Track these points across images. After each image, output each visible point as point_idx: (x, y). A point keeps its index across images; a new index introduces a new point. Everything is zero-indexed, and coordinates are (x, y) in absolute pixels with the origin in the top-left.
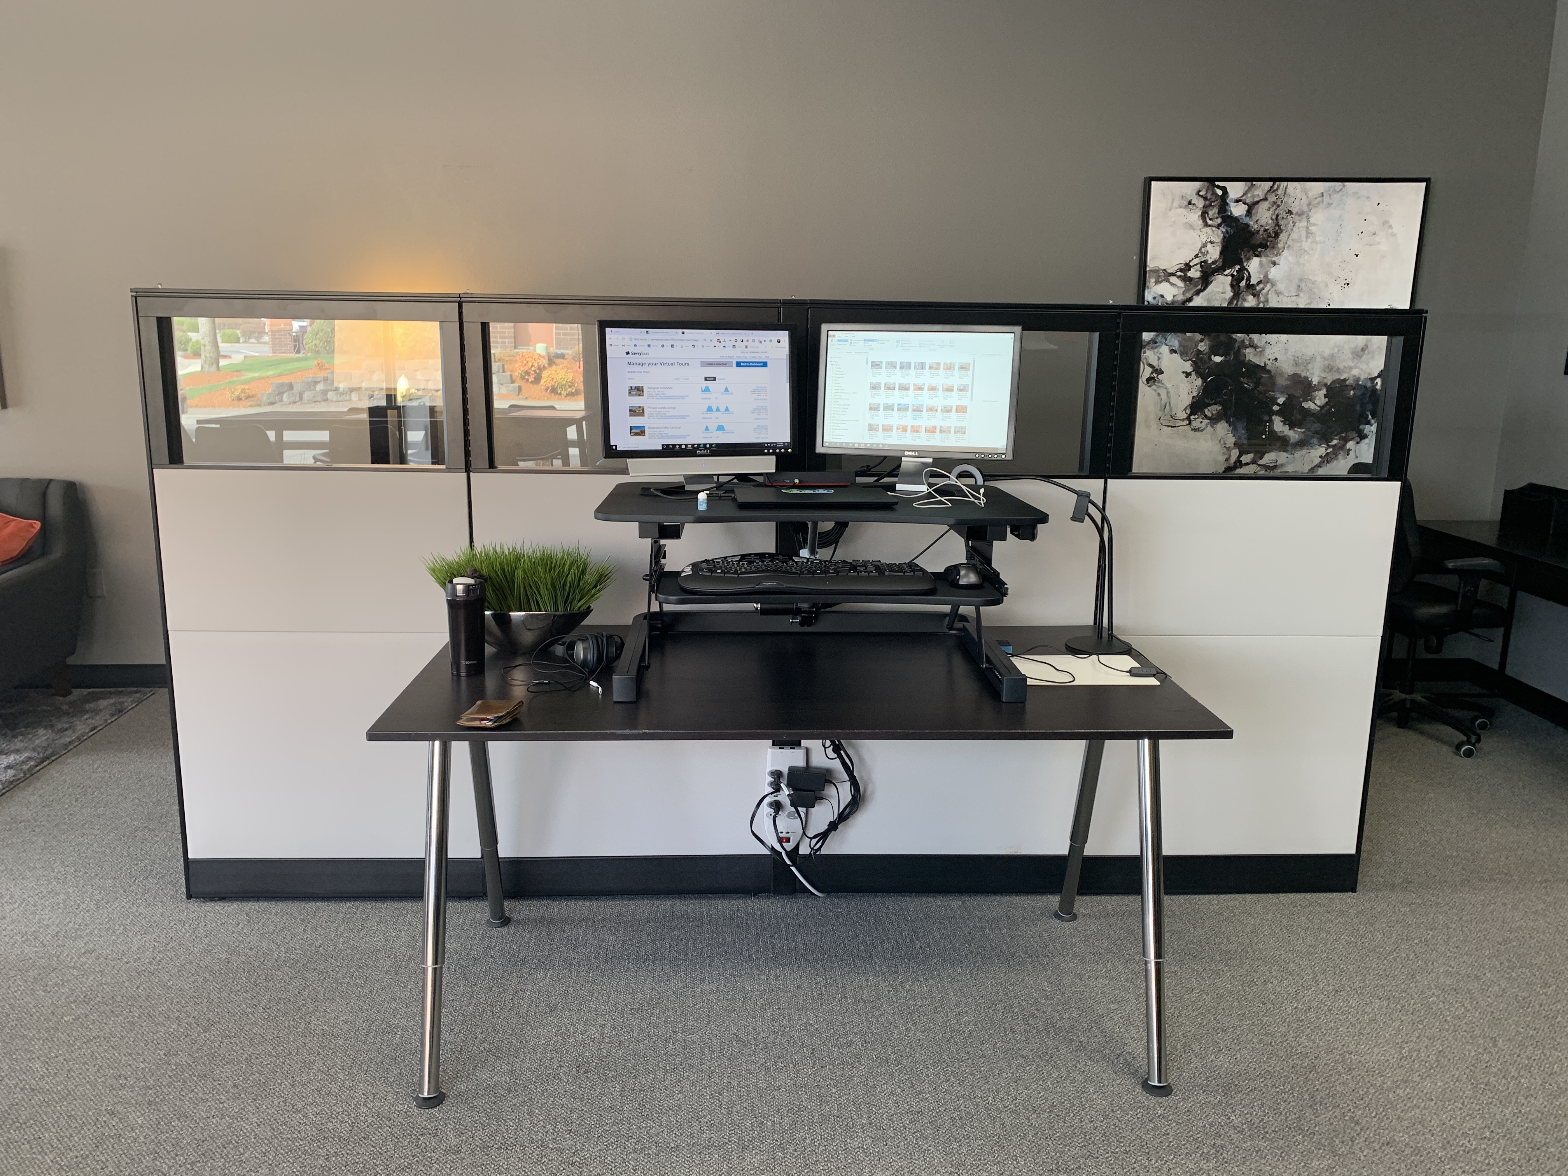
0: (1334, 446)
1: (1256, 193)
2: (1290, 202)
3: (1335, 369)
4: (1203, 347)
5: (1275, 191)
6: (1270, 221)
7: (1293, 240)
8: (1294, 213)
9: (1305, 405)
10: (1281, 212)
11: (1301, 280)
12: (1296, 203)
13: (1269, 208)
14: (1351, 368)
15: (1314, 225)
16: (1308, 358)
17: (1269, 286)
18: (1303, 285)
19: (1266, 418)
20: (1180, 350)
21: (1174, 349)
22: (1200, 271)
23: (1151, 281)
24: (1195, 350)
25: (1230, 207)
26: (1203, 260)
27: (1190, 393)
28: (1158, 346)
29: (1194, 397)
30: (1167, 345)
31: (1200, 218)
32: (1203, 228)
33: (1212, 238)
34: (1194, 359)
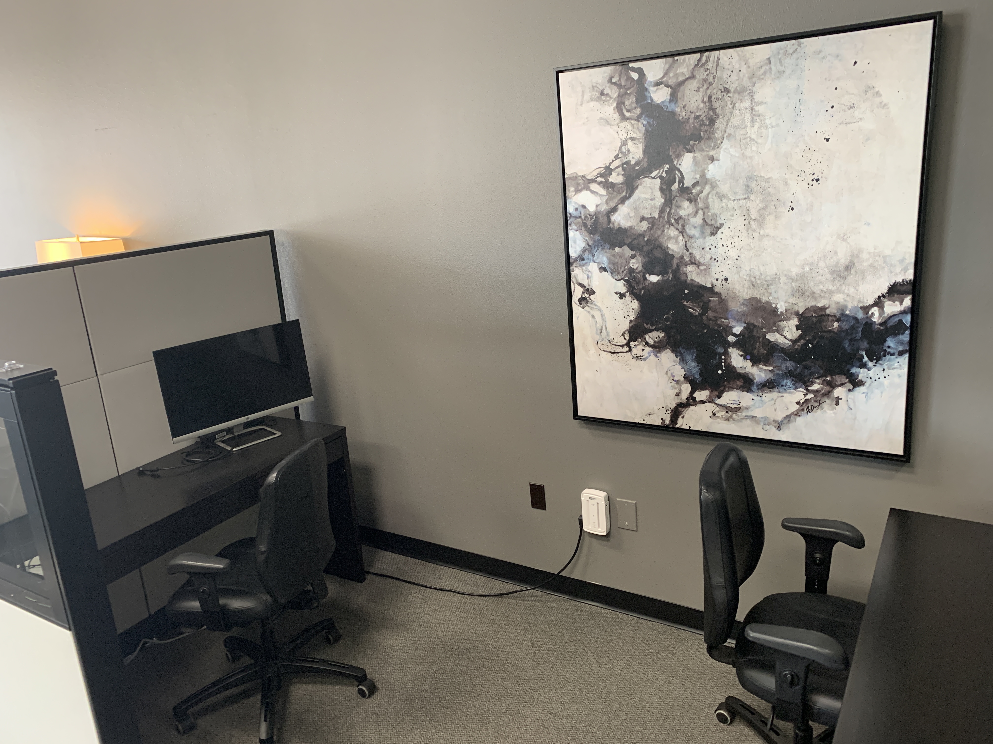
0: (816, 392)
1: (679, 71)
2: (725, 76)
3: (807, 294)
4: (636, 264)
5: (704, 64)
6: (702, 105)
7: (734, 127)
8: (732, 90)
9: (772, 337)
10: (715, 91)
11: (750, 178)
12: (734, 77)
13: (699, 88)
14: (831, 292)
15: (761, 103)
16: (768, 278)
17: (708, 188)
18: (753, 184)
19: (721, 350)
20: (610, 268)
21: (603, 266)
22: (623, 175)
23: (571, 190)
24: (626, 268)
25: (649, 93)
26: (624, 161)
27: (626, 317)
28: (586, 263)
29: (631, 321)
30: (595, 262)
31: (616, 110)
32: (620, 122)
33: (632, 133)
34: (627, 278)
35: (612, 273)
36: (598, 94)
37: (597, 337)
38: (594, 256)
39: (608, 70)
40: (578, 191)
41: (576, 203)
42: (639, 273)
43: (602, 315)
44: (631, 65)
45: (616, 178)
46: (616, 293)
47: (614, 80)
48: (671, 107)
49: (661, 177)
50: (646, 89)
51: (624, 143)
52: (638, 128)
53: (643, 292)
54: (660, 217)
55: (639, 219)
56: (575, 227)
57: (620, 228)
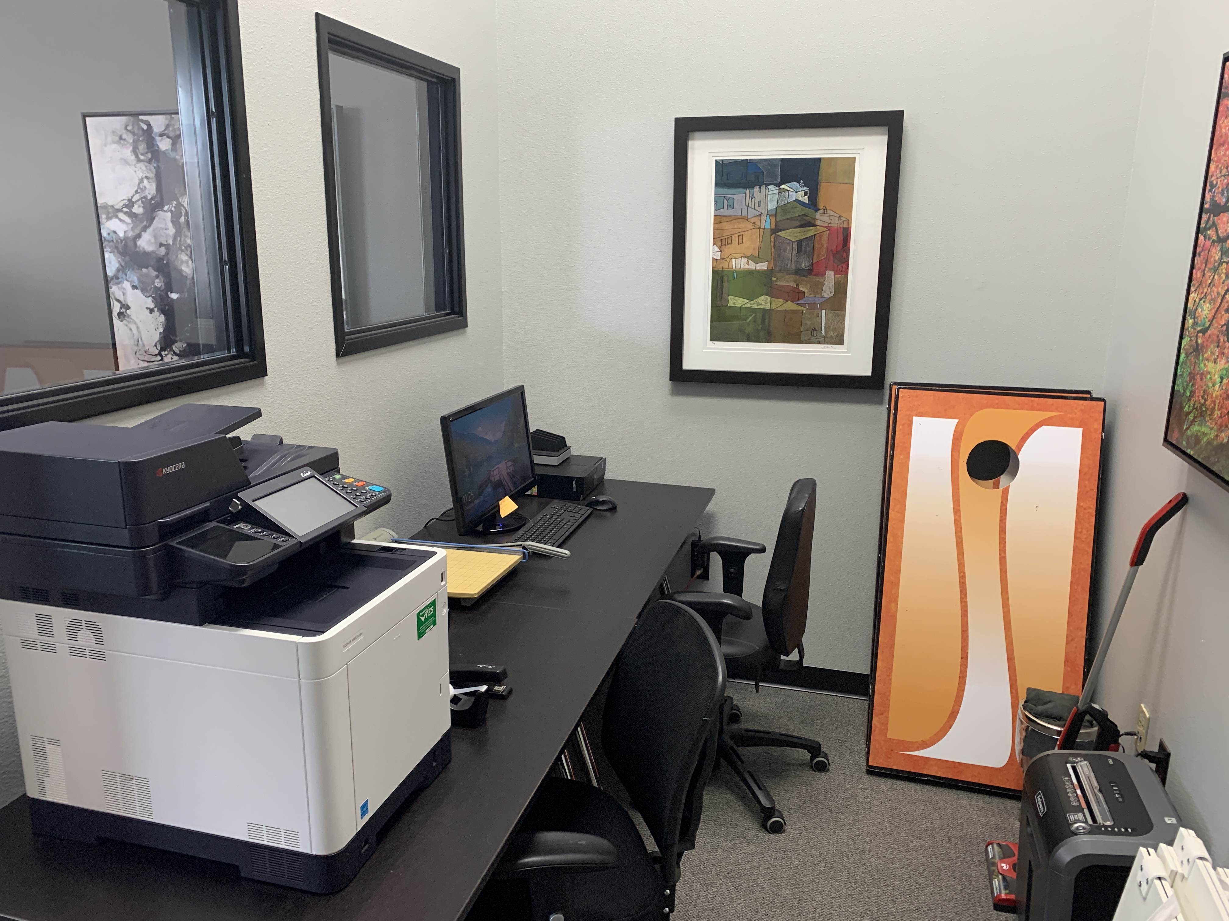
4: (160, 283)
20: (140, 286)
21: (135, 284)
22: (142, 207)
23: (103, 217)
24: (153, 286)
25: (156, 141)
26: (143, 196)
27: (157, 329)
28: (121, 281)
29: (160, 333)
30: (128, 281)
31: (133, 153)
32: (137, 163)
33: (146, 174)
34: (154, 295)
35: (142, 291)
36: (117, 138)
37: (136, 348)
38: (126, 275)
39: (124, 118)
40: (109, 218)
41: (108, 228)
42: (162, 291)
43: (138, 328)
44: (141, 117)
45: (138, 209)
46: (147, 308)
47: (129, 128)
48: (173, 155)
49: (171, 211)
50: (153, 139)
51: (141, 181)
52: (150, 170)
53: (167, 308)
54: (173, 244)
55: (158, 245)
56: (109, 250)
57: (145, 252)
